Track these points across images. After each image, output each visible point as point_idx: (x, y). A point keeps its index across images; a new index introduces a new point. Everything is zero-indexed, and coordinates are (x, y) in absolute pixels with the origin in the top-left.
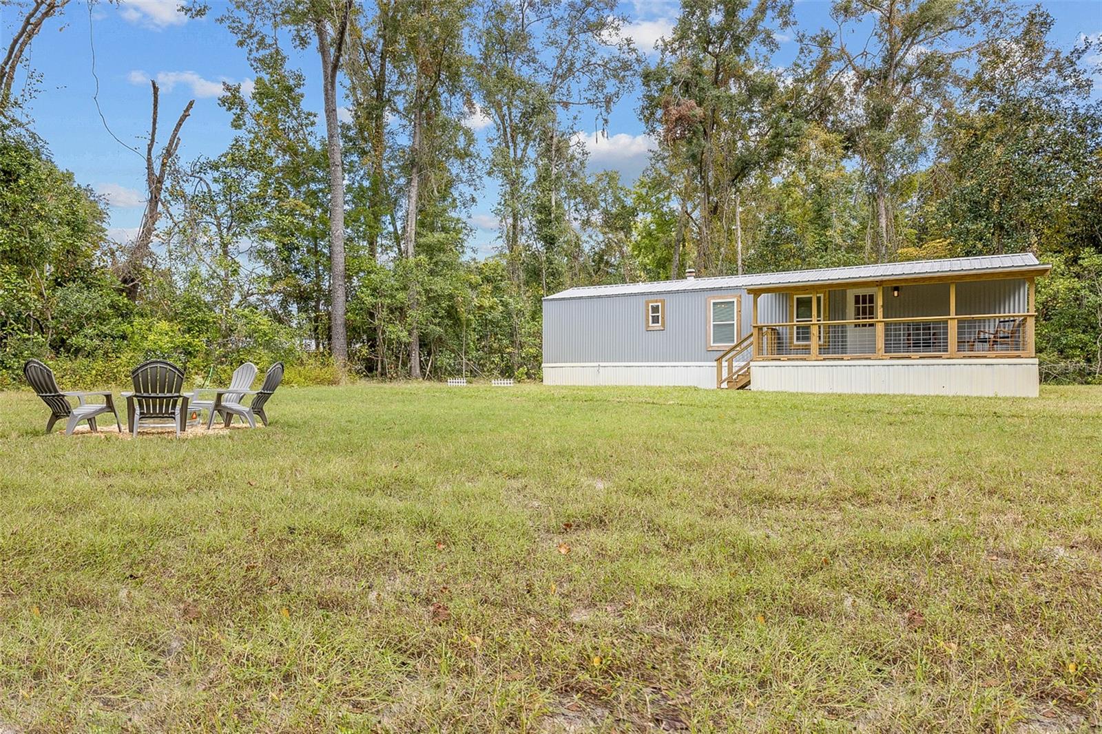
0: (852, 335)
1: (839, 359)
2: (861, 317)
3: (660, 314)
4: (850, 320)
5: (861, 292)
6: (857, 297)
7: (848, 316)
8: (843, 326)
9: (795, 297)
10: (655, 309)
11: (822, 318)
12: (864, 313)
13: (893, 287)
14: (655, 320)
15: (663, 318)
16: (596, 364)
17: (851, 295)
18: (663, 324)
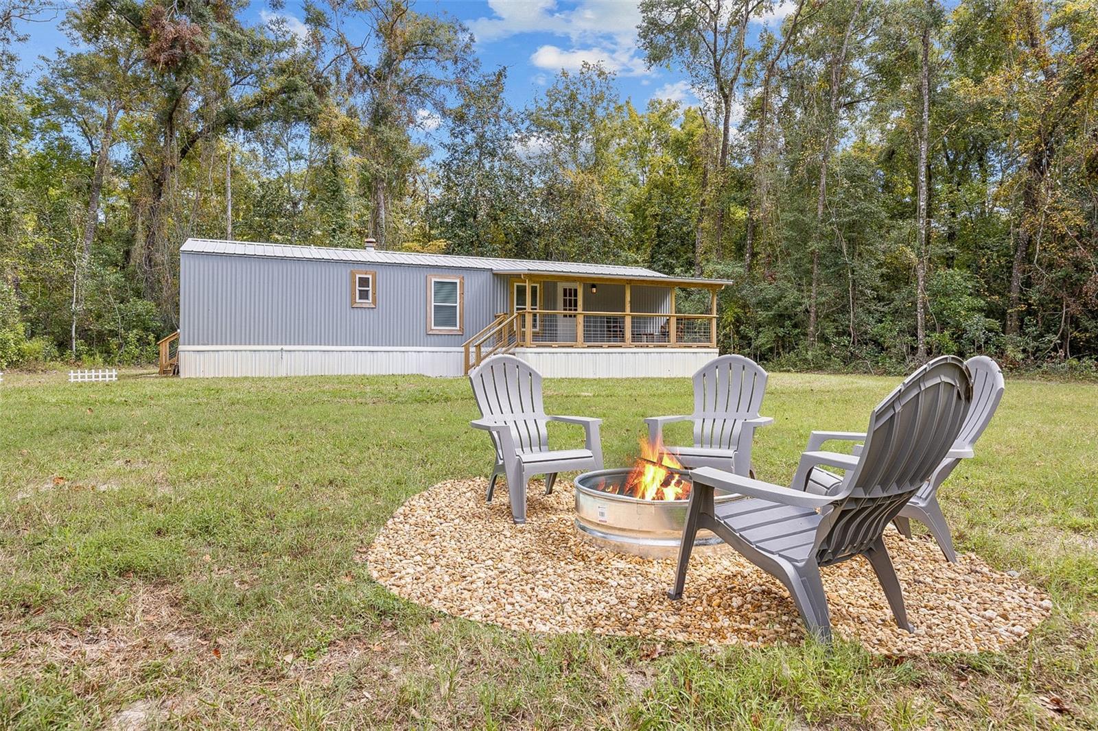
0: (562, 324)
1: (597, 347)
2: (568, 308)
3: (370, 288)
4: (560, 311)
5: (568, 285)
6: (565, 290)
7: (558, 307)
8: (555, 315)
9: (515, 284)
10: (364, 282)
11: (538, 307)
12: (570, 305)
13: (591, 283)
14: (364, 295)
15: (374, 294)
16: (279, 348)
17: (561, 287)
18: (374, 301)
